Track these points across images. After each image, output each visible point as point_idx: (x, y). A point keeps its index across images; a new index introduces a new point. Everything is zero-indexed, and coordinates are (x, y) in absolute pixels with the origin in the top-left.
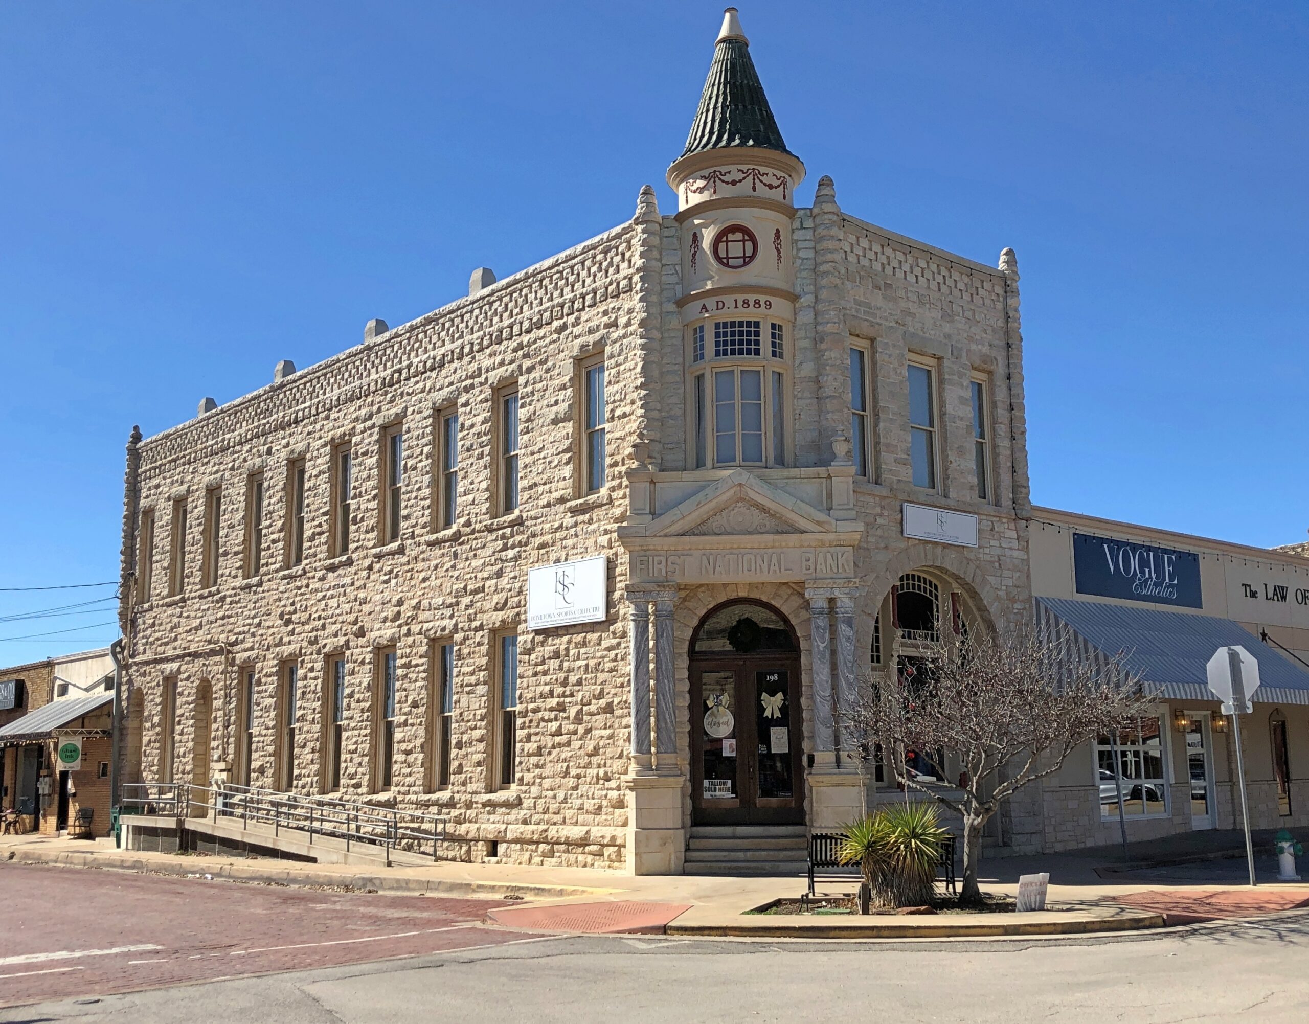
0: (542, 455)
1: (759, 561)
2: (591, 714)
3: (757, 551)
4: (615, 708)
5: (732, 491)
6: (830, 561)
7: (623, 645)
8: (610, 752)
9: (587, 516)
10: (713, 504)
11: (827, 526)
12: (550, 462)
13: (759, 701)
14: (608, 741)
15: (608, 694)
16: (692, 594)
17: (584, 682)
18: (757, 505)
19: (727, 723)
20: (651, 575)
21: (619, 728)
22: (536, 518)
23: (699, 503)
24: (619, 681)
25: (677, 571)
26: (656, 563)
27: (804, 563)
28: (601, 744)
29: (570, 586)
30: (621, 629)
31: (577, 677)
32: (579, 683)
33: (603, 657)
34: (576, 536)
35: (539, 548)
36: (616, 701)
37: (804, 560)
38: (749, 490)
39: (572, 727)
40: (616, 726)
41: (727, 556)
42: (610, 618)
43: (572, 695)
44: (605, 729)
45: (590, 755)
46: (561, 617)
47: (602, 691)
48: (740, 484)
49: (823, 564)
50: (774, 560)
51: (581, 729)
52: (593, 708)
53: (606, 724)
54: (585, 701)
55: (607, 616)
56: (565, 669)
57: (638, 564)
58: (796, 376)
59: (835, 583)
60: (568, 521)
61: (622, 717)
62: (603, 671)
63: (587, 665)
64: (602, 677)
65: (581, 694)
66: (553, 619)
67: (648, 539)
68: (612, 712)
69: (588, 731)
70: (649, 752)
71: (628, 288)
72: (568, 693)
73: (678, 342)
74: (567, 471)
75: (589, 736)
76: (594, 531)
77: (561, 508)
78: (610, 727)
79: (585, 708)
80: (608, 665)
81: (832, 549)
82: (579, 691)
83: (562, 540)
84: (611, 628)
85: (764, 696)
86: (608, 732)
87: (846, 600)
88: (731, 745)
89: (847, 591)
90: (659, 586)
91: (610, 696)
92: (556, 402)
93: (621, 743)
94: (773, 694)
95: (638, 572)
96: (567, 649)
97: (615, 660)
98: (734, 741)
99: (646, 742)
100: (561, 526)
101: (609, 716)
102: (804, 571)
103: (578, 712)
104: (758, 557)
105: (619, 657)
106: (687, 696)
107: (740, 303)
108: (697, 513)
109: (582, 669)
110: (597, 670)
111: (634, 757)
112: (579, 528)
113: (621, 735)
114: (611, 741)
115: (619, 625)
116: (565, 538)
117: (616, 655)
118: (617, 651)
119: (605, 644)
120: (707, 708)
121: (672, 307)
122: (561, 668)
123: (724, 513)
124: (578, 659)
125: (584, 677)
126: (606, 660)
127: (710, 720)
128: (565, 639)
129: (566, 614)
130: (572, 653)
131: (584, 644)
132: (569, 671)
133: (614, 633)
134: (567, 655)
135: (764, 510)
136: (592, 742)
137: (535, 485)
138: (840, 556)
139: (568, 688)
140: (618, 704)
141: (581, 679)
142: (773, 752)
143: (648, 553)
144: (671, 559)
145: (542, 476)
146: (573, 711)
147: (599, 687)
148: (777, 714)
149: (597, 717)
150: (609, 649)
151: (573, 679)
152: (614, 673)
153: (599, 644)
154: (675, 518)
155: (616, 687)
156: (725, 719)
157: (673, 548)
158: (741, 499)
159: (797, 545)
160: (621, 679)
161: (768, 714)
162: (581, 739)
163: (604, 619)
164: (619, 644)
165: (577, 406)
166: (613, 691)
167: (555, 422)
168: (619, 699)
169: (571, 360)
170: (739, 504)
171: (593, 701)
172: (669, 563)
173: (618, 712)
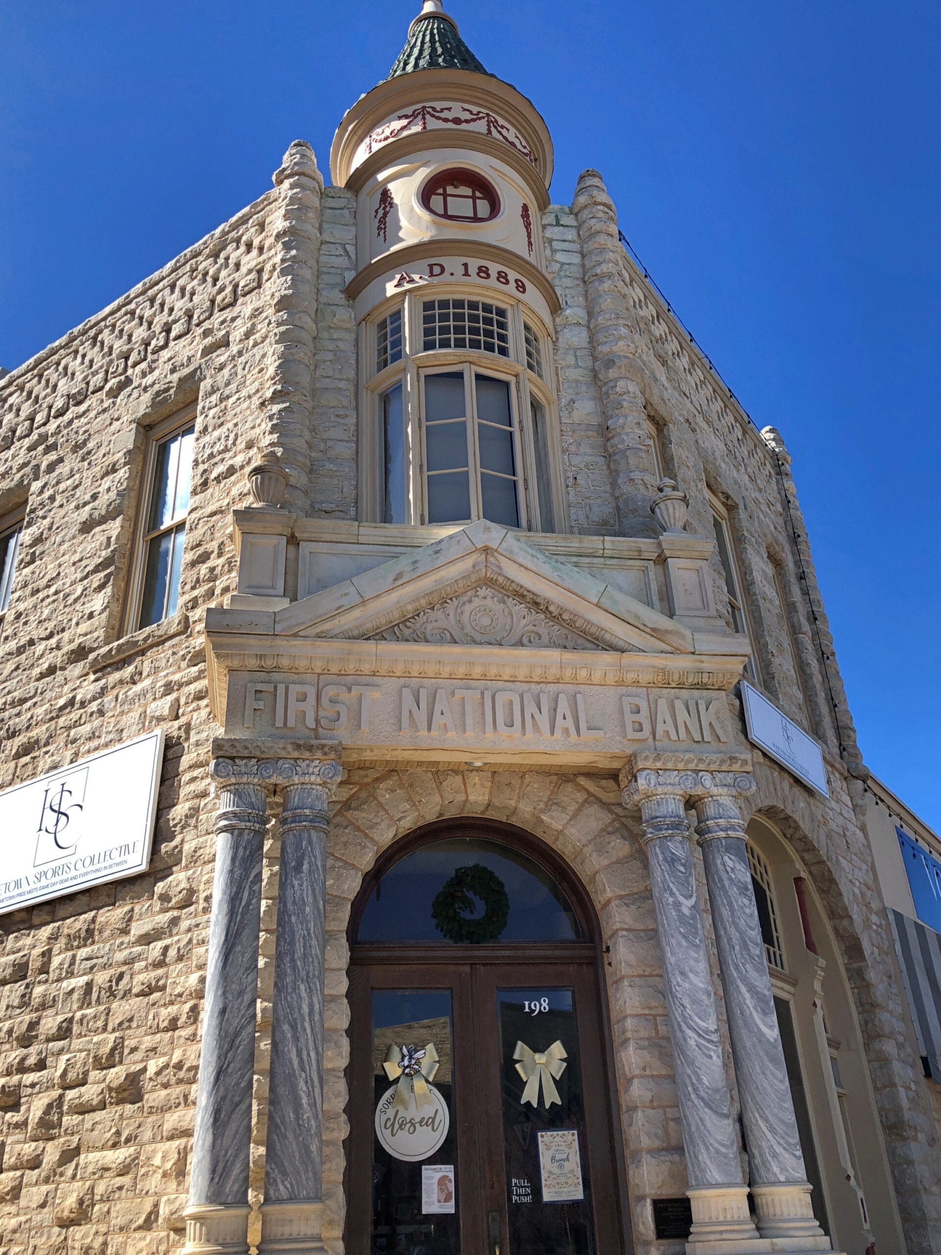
0: (53, 590)
1: (531, 708)
2: (83, 1110)
3: (526, 686)
4: (148, 1086)
5: (469, 562)
6: (682, 715)
7: (184, 925)
8: (120, 1212)
9: (130, 669)
10: (427, 583)
11: (675, 641)
12: (66, 596)
13: (509, 1063)
14: (119, 1181)
15: (134, 1050)
16: (363, 795)
17: (75, 1029)
18: (521, 595)
19: (430, 1122)
20: (279, 723)
21: (153, 1140)
22: (23, 701)
23: (399, 576)
24: (166, 1013)
25: (343, 718)
26: (292, 698)
27: (629, 718)
28: (100, 1189)
29: (73, 812)
30: (184, 885)
31: (60, 1018)
32: (64, 1032)
33: (130, 962)
34: (101, 713)
35: (18, 756)
36: (153, 1067)
37: (627, 709)
38: (504, 563)
39: (29, 1148)
40: (147, 1135)
41: (459, 694)
42: (159, 865)
43: (41, 1065)
44: (115, 1146)
45: (65, 1224)
46: (44, 882)
47: (118, 1046)
48: (486, 550)
49: (669, 721)
50: (563, 706)
51: (52, 1153)
52: (90, 1092)
53: (118, 1133)
54: (72, 1076)
55: (151, 861)
56: (36, 1001)
57: (250, 697)
58: (564, 420)
59: (701, 760)
60: (89, 688)
61: (165, 1109)
62: (127, 993)
63: (89, 986)
64: (121, 1009)
65: (64, 1058)
66: (25, 888)
67: (279, 642)
68: (137, 1098)
69: (69, 1155)
70: (243, 1201)
71: (255, 284)
72: (32, 1061)
73: (347, 347)
74: (98, 602)
75: (70, 1170)
76: (144, 692)
77: (77, 669)
78: (128, 1141)
79: (71, 1094)
80: (141, 979)
81: (685, 693)
82: (61, 1052)
83: (69, 728)
84: (160, 887)
85: (521, 1050)
86: (122, 1154)
87: (727, 801)
88: (442, 1181)
89: (729, 779)
90: (298, 747)
91: (138, 1055)
92: (94, 497)
93: (154, 1182)
94: (539, 1047)
95: (249, 712)
96: (47, 955)
97: (161, 963)
98: (448, 1171)
99: (237, 1169)
100: (71, 702)
101: (129, 1108)
102: (631, 734)
103: (50, 1106)
104: (527, 698)
105: (172, 953)
106: (345, 1042)
107: (473, 270)
108: (394, 596)
109: (75, 996)
110: (112, 994)
111: (196, 1218)
112: (108, 699)
113: (157, 1161)
114: (126, 1180)
115: (179, 879)
116: (77, 724)
117: (166, 949)
118: (168, 941)
119: (138, 929)
120: (383, 1083)
121: (337, 296)
122: (25, 1002)
123: (451, 607)
124: (71, 974)
125: (78, 1015)
126: (138, 966)
127: (391, 1113)
128: (45, 932)
129: (54, 873)
130: (56, 961)
131: (89, 935)
132: (43, 1006)
133: (165, 898)
134: (44, 969)
135: (535, 604)
136: (77, 1185)
137: (31, 643)
138: (702, 707)
139: (33, 1049)
140: (158, 1073)
141: (70, 1020)
142: (547, 1196)
143: (275, 676)
144: (330, 692)
145: (46, 625)
146: (35, 1108)
147: (112, 1037)
148: (552, 1097)
149: (98, 1115)
150: (147, 939)
151: (50, 1023)
152: (156, 995)
153: (125, 931)
154: (345, 601)
155: (158, 1030)
156: (428, 1112)
157: (334, 670)
158: (490, 583)
159: (611, 679)
160: (172, 1010)
161: (530, 1095)
162: (47, 1181)
163: (143, 867)
164: (175, 921)
165: (133, 494)
166: (148, 1042)
167: (87, 527)
168: (162, 1061)
169: (134, 426)
170: (482, 592)
171: (94, 1075)
172: (325, 700)
173: (154, 1097)
